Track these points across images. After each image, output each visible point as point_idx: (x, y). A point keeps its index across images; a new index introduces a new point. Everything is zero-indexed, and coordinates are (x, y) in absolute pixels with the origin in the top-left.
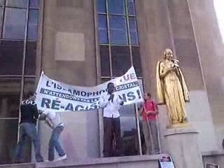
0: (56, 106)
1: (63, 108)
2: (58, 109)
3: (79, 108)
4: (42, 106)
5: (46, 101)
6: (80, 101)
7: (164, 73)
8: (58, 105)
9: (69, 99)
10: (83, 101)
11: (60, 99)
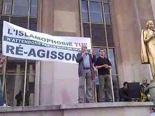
0: (19, 52)
1: (27, 53)
2: (22, 54)
3: (41, 53)
4: (7, 52)
5: (10, 48)
6: (41, 45)
7: (148, 39)
8: (22, 51)
9: (31, 44)
10: (44, 46)
11: (23, 45)
